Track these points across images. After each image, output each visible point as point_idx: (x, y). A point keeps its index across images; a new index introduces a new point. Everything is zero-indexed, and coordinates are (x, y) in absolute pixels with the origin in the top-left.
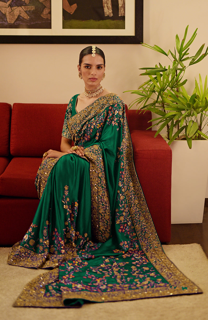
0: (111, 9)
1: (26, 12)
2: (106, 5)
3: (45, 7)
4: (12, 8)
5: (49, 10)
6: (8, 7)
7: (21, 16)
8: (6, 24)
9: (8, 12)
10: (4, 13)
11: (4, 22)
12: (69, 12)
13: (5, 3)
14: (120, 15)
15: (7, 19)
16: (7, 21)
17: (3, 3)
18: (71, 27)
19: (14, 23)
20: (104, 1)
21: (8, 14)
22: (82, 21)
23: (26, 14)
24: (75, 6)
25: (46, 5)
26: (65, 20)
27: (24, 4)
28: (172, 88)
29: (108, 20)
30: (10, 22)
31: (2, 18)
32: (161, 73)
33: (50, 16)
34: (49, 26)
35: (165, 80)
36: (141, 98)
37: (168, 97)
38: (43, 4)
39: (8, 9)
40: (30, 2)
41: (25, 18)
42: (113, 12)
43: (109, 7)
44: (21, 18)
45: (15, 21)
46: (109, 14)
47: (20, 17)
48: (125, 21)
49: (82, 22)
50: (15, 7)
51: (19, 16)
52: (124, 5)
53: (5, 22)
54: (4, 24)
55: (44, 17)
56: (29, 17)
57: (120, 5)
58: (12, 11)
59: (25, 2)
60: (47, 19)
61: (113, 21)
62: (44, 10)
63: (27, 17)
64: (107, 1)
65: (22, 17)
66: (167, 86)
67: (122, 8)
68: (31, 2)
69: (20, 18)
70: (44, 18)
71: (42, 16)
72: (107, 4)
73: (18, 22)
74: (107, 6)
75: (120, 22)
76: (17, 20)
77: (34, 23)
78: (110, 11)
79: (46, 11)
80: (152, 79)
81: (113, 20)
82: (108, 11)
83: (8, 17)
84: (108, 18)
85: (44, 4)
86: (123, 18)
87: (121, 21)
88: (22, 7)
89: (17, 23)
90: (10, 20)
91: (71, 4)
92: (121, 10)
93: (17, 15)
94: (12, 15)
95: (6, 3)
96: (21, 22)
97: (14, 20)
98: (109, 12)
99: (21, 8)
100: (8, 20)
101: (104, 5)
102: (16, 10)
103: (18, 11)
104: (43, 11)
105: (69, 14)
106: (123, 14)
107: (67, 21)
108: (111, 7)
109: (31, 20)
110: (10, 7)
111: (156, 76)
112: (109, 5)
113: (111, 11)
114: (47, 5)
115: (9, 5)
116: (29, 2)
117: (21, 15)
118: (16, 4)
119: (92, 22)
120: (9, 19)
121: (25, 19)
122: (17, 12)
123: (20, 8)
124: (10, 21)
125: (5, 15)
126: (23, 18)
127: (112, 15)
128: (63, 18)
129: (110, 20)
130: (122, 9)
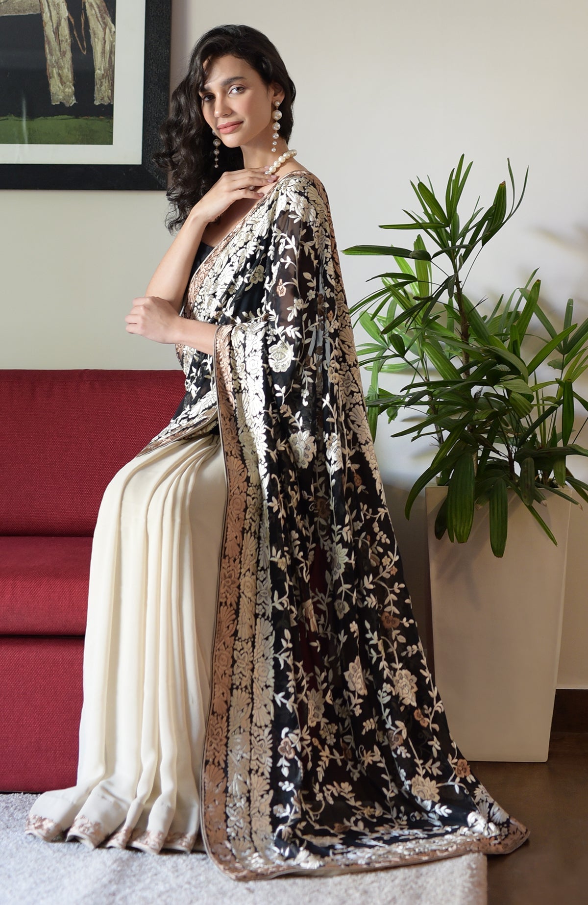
0: (71, 84)
2: (55, 71)
14: (97, 103)
20: (51, 60)
29: (60, 117)
42: (77, 94)
43: (64, 79)
46: (64, 99)
48: (113, 119)
52: (110, 72)
57: (98, 72)
61: (76, 120)
64: (61, 60)
67: (103, 81)
72: (60, 68)
74: (59, 75)
75: (95, 123)
78: (67, 90)
81: (77, 117)
82: (62, 88)
84: (61, 109)
86: (107, 111)
87: (101, 120)
92: (101, 86)
98: (63, 92)
101: (49, 69)
106: (106, 99)
108: (70, 76)
112: (66, 70)
113: (70, 90)
119: (11, 122)
127: (73, 101)
129: (66, 117)
130: (106, 84)
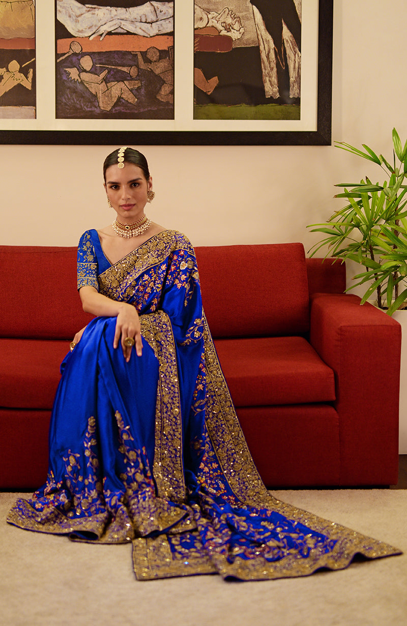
0: (276, 86)
1: (131, 90)
2: (267, 79)
3: (164, 82)
4: (108, 85)
5: (171, 88)
6: (102, 82)
7: (123, 98)
8: (97, 111)
9: (100, 92)
10: (94, 93)
11: (93, 109)
12: (205, 91)
13: (97, 76)
14: (291, 97)
15: (98, 102)
16: (99, 105)
17: (93, 75)
18: (208, 117)
19: (110, 110)
20: (265, 73)
21: (101, 94)
22: (227, 106)
23: (131, 94)
24: (215, 81)
25: (165, 79)
26: (197, 104)
27: (128, 78)
28: (387, 220)
29: (271, 105)
30: (104, 108)
31: (91, 102)
32: (370, 194)
33: (173, 98)
34: (169, 114)
35: (376, 207)
36: (332, 238)
37: (380, 235)
38: (159, 76)
39: (102, 87)
40: (138, 74)
41: (130, 101)
42: (280, 91)
43: (272, 83)
44: (123, 101)
45: (114, 107)
46: (273, 94)
47: (121, 100)
48: (300, 106)
49: (226, 108)
50: (113, 83)
51: (120, 98)
52: (298, 79)
53: (96, 109)
54: (95, 111)
55: (162, 100)
56: (136, 100)
57: (292, 80)
58: (108, 89)
59: (131, 74)
60: (168, 103)
61: (279, 106)
62: (162, 87)
63: (133, 100)
64: (271, 73)
65: (125, 100)
66: (378, 217)
67: (294, 84)
68: (140, 74)
69: (121, 102)
70: (162, 102)
71: (158, 97)
72: (270, 77)
73: (117, 108)
74: (270, 81)
75: (292, 109)
76: (116, 104)
77: (145, 110)
78: (274, 89)
79: (165, 90)
80: (354, 204)
81: (280, 105)
82: (271, 88)
83: (101, 100)
84: (271, 100)
85: (162, 77)
86: (297, 101)
87: (294, 106)
88: (125, 82)
89: (116, 110)
90: (105, 104)
91: (208, 77)
92: (293, 87)
93: (116, 97)
94: (108, 96)
95: (99, 76)
96: (122, 107)
97: (112, 105)
98: (272, 90)
99: (124, 85)
100: (101, 104)
101: (264, 78)
102: (115, 87)
103: (118, 89)
104: (160, 89)
105: (205, 93)
106: (296, 94)
107: (201, 107)
108: (276, 81)
109: (140, 104)
110: (104, 83)
111: (361, 199)
112: (273, 78)
113: (276, 89)
114: (168, 79)
115: (103, 78)
116: (136, 75)
117: (123, 96)
118: (115, 78)
119: (244, 108)
120: (103, 103)
121: (130, 103)
122: (116, 91)
123: (121, 85)
124: (105, 106)
125: (95, 96)
126: (127, 101)
127: (278, 96)
128: (194, 101)
129: (274, 104)
130: (296, 86)
